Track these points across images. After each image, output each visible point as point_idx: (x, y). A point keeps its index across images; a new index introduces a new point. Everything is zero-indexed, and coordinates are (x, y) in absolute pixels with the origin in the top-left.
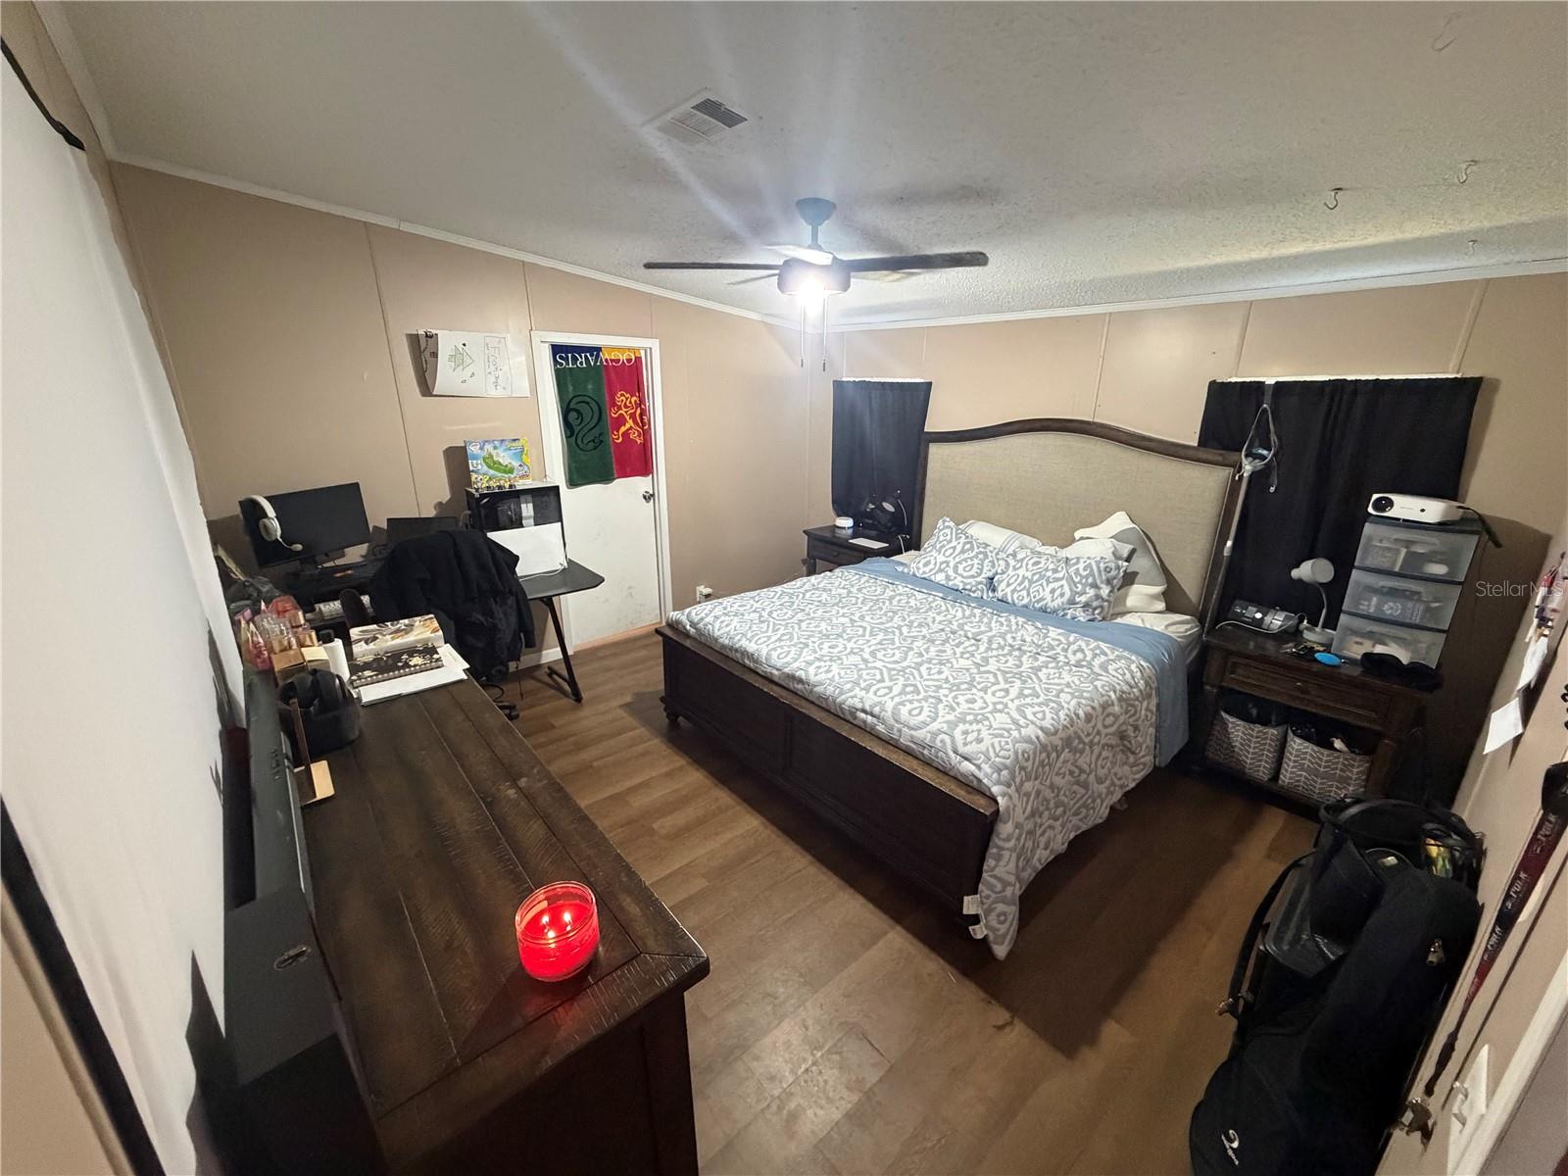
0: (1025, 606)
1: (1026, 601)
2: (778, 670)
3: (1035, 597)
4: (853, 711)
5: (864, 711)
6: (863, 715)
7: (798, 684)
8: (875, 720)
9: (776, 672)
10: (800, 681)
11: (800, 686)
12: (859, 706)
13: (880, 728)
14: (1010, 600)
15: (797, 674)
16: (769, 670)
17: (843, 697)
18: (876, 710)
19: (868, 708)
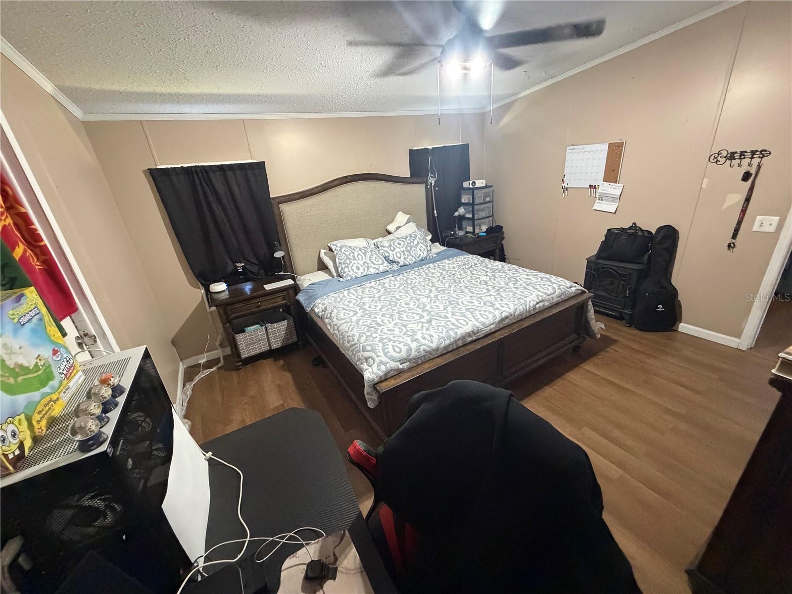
0: (415, 262)
1: (414, 260)
2: (493, 324)
3: (416, 256)
4: (535, 309)
5: (538, 303)
6: (538, 306)
7: (504, 321)
8: (543, 303)
9: (492, 326)
10: (507, 317)
11: (507, 321)
12: (535, 303)
13: (547, 304)
14: (408, 264)
15: (503, 316)
16: (488, 329)
17: (528, 306)
18: (540, 298)
19: (538, 301)
